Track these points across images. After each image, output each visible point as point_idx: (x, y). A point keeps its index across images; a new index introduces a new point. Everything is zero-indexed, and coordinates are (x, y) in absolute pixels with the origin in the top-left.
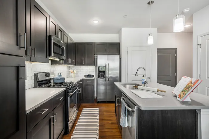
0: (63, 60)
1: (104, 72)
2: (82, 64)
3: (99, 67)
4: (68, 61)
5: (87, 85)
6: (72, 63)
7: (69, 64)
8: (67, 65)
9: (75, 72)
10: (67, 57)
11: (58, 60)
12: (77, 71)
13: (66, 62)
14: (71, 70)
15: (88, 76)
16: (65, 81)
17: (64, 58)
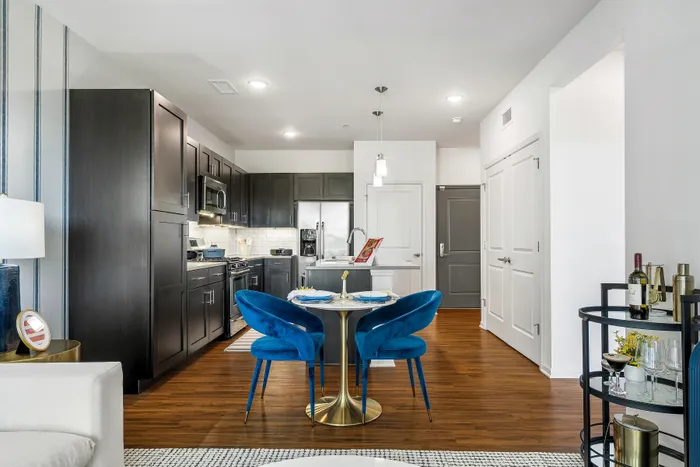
0: (220, 215)
1: (314, 242)
2: (264, 223)
3: (302, 231)
4: (232, 217)
5: (276, 272)
6: (240, 222)
7: (233, 224)
8: (230, 226)
9: (249, 242)
10: (230, 209)
11: (212, 215)
12: (253, 242)
13: (226, 220)
14: (239, 239)
15: (278, 252)
16: (226, 256)
17: (224, 212)
